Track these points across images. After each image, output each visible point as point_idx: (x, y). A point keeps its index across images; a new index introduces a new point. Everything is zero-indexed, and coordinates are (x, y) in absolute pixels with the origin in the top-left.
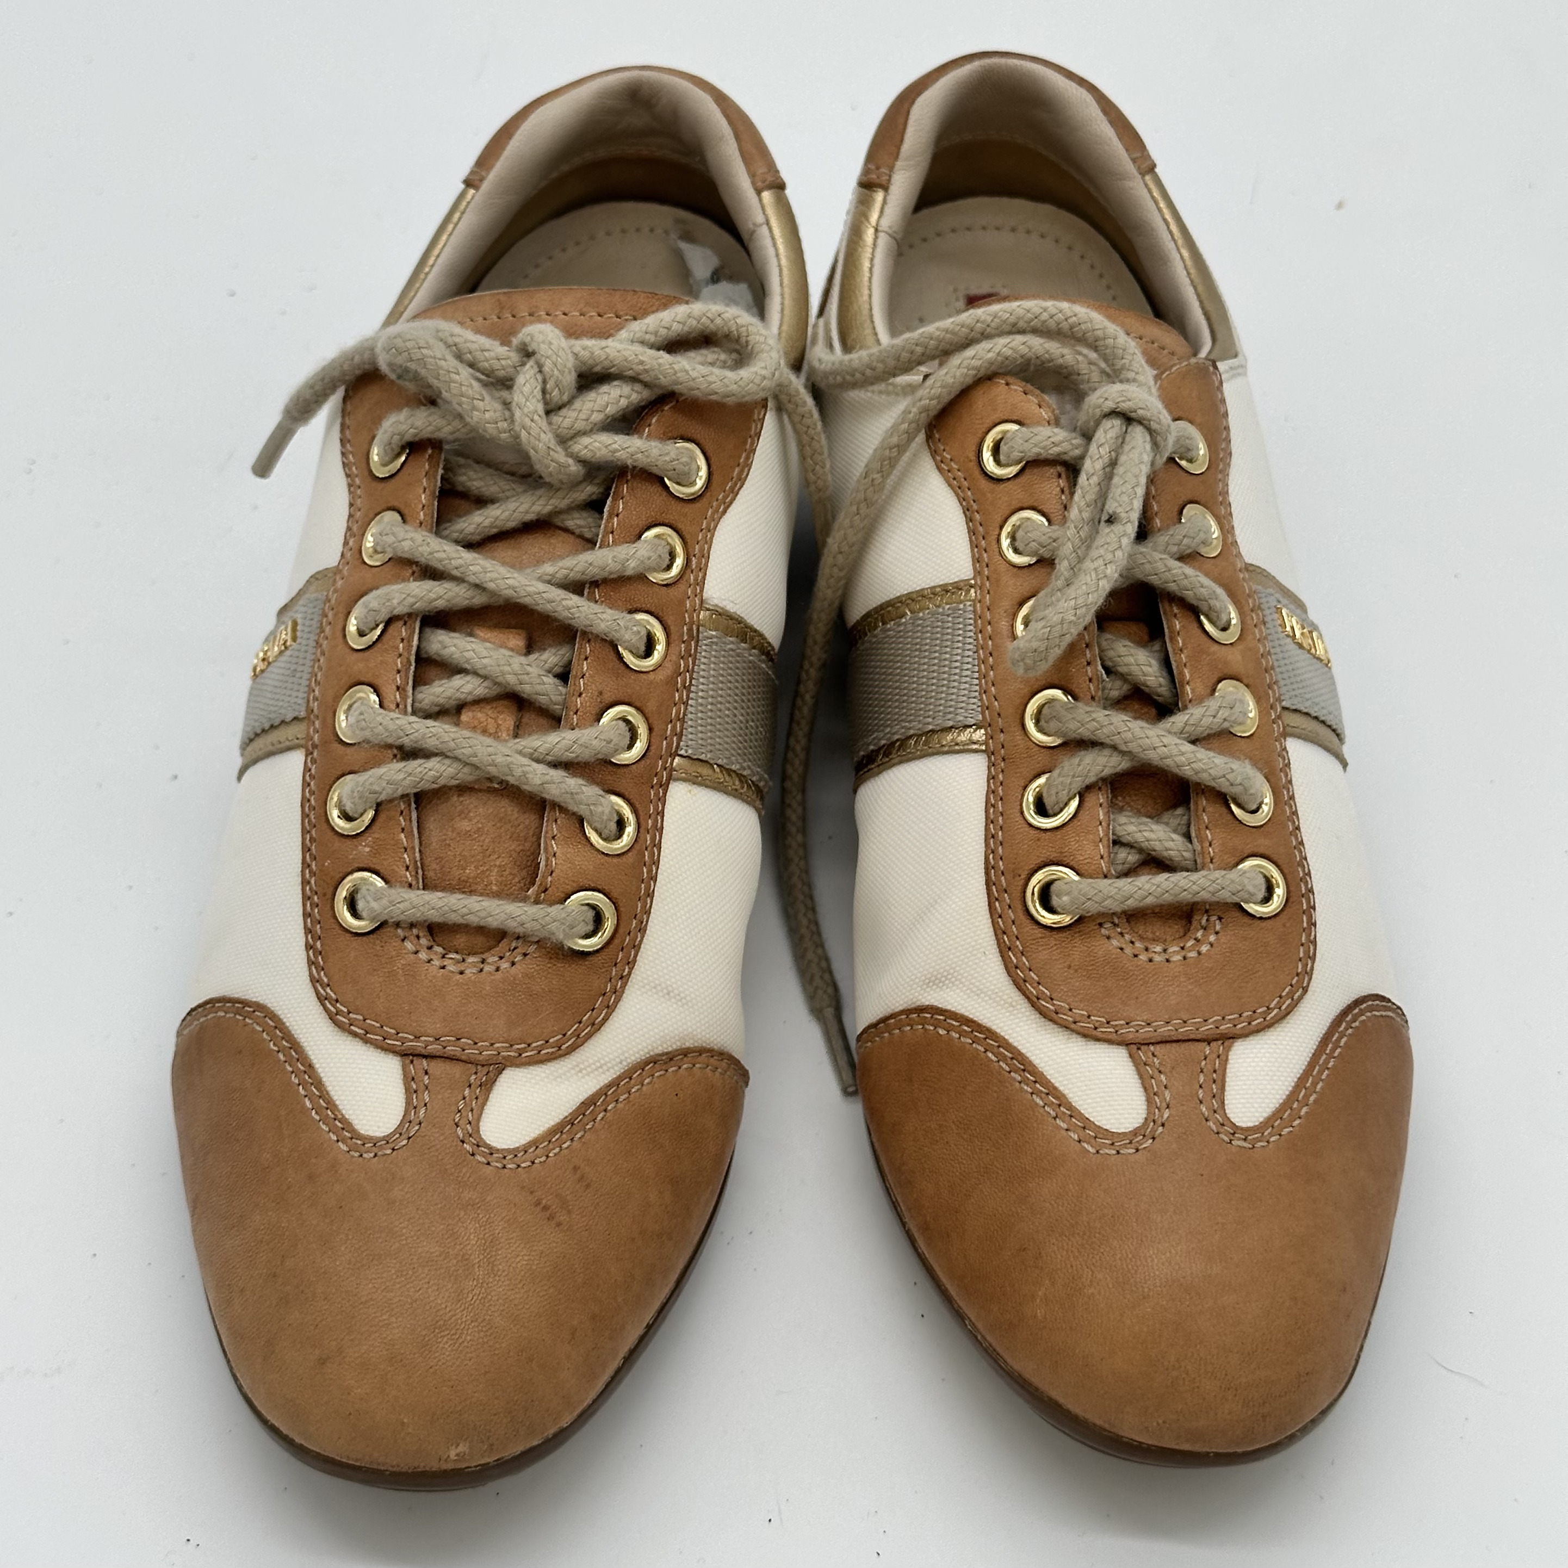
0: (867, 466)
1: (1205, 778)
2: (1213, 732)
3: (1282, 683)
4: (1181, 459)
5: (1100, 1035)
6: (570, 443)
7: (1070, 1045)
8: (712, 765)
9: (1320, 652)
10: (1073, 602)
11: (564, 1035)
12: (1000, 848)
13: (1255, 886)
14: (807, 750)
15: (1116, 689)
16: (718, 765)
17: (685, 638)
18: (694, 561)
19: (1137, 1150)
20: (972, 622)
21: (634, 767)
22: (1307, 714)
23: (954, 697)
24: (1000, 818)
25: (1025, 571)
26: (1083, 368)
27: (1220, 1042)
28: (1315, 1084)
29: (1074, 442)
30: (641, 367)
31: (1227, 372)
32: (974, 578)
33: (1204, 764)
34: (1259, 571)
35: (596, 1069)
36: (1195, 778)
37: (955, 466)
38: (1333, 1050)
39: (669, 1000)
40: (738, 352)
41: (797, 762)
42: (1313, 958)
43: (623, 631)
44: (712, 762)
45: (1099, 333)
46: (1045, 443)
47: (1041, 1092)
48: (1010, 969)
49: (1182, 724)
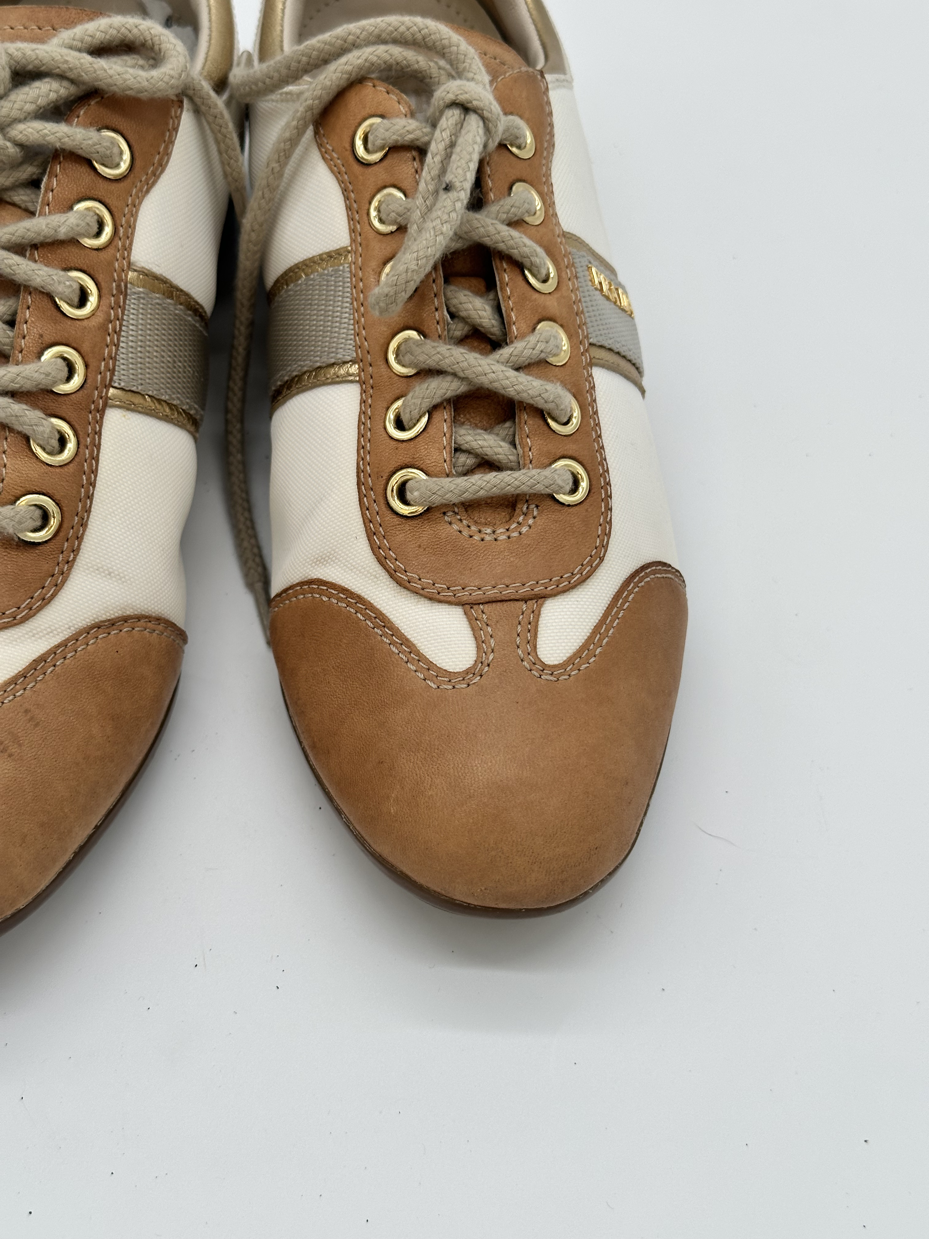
0: (268, 158)
1: (524, 396)
2: (533, 361)
3: (590, 325)
4: (512, 145)
5: (442, 598)
6: (9, 129)
7: (419, 606)
8: (143, 395)
9: (624, 303)
10: (415, 254)
11: (19, 608)
12: (368, 456)
13: (564, 481)
14: (244, 390)
15: (459, 330)
16: (149, 396)
17: (115, 292)
18: (121, 230)
19: (469, 685)
20: (349, 280)
21: (73, 396)
22: (610, 350)
23: (335, 340)
24: (369, 433)
25: (389, 237)
26: (434, 71)
27: (534, 601)
28: (607, 630)
29: (424, 130)
30: (65, 66)
31: (552, 82)
32: (351, 245)
33: (524, 386)
34: (576, 238)
35: (48, 634)
36: (517, 398)
37: (335, 155)
38: (623, 604)
39: (111, 579)
40: (154, 59)
41: (235, 399)
42: (609, 535)
43: (56, 284)
44: (143, 393)
45: (446, 42)
46: (401, 132)
47: (397, 643)
48: (375, 549)
49: (508, 355)
